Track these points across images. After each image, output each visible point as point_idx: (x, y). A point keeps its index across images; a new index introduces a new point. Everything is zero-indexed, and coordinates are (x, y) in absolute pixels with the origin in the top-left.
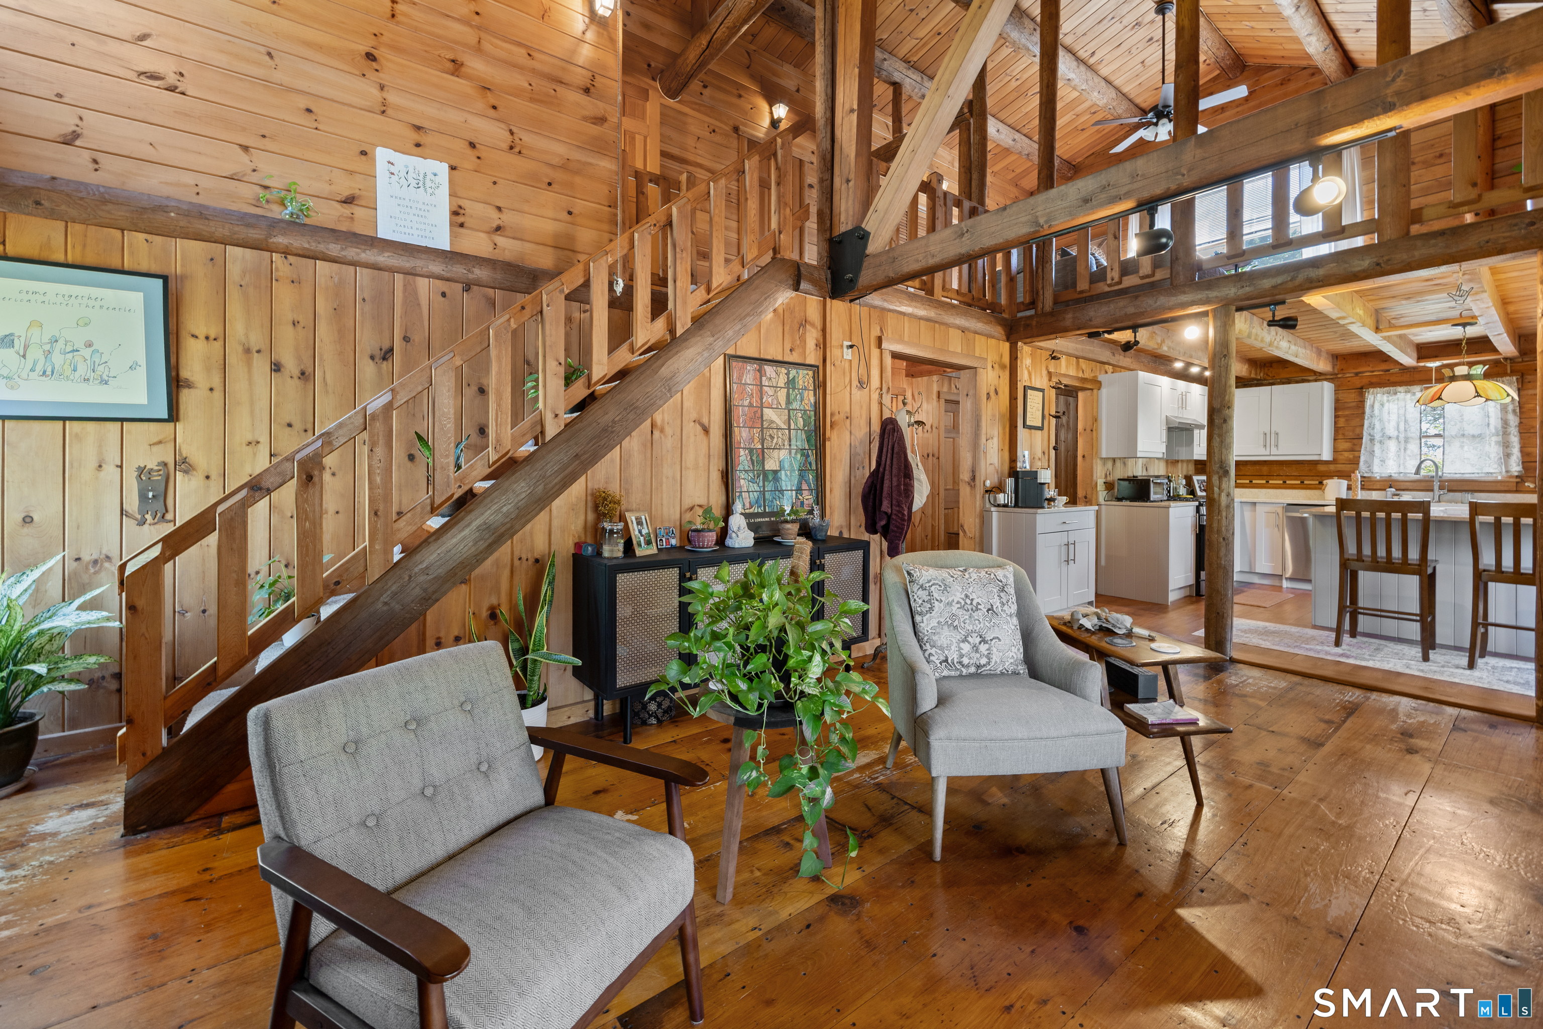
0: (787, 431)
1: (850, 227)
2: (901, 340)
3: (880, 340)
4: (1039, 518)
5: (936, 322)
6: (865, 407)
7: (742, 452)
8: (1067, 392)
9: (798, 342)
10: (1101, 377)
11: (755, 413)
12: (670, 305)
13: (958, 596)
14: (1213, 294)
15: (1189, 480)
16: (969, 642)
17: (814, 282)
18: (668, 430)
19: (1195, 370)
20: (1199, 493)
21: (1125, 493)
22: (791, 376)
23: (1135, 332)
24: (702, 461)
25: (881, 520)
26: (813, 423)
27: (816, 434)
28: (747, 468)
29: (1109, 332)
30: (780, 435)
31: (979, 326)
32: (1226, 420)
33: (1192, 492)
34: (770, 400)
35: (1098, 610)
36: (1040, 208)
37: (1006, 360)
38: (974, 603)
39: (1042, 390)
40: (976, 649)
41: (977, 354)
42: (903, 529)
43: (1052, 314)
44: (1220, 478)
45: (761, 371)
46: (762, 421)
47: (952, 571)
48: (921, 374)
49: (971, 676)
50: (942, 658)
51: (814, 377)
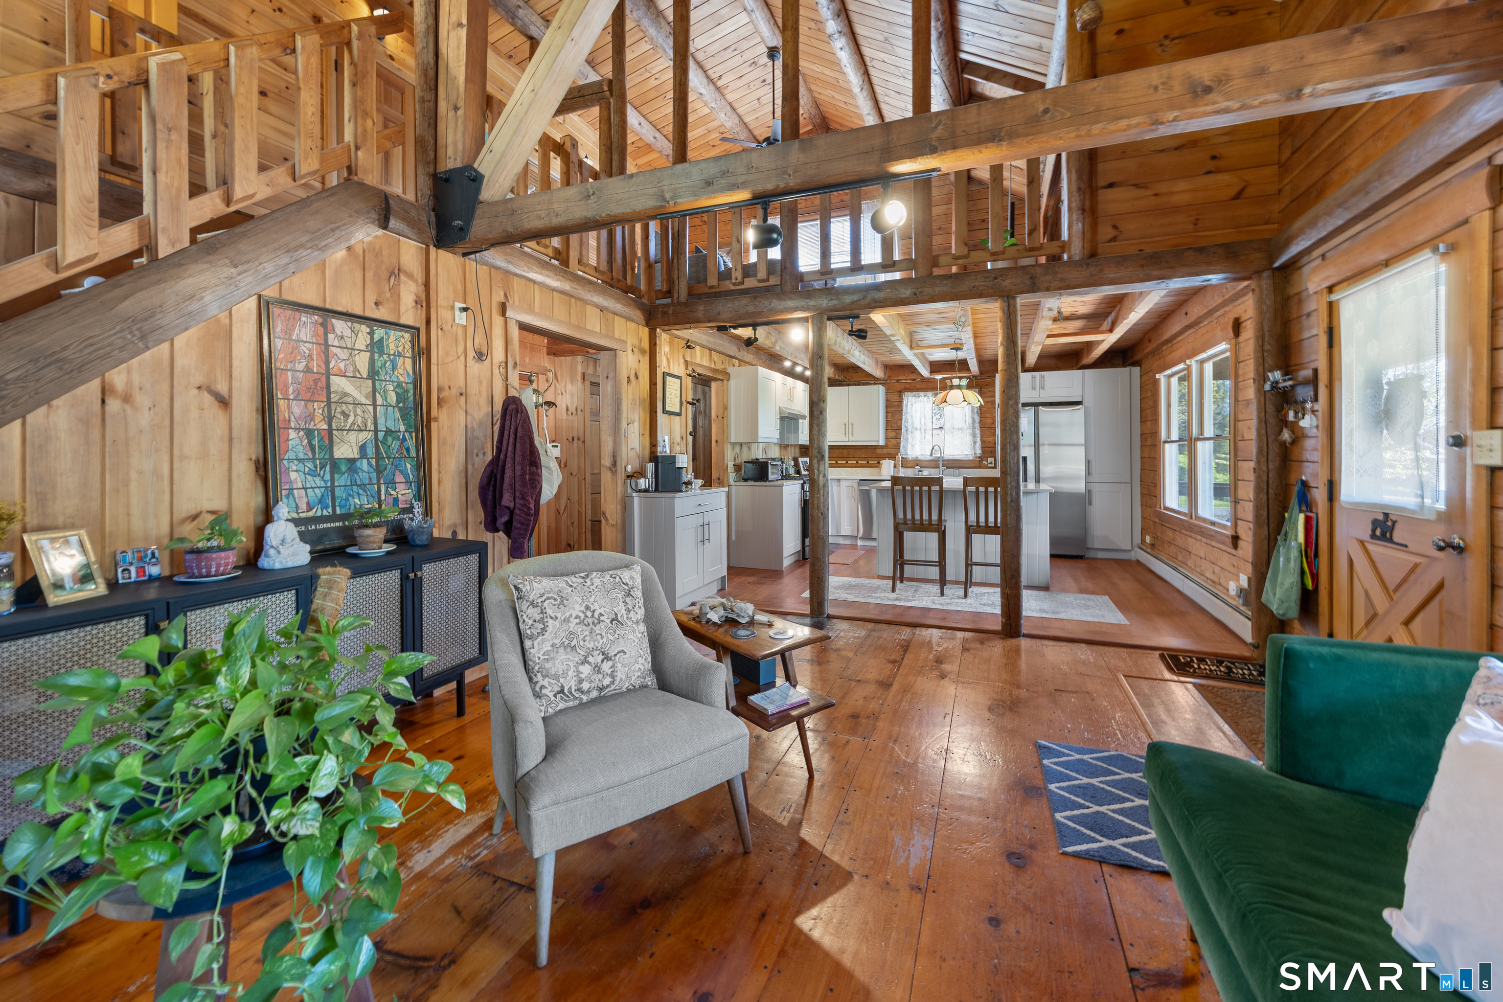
0: (371, 408)
1: (459, 164)
2: (530, 310)
3: (503, 308)
4: (677, 501)
5: (571, 296)
6: (485, 383)
7: (292, 434)
8: (702, 382)
9: (388, 295)
10: (730, 370)
11: (316, 381)
12: (147, 208)
13: (577, 609)
14: (812, 303)
15: (796, 460)
16: (589, 663)
17: (411, 223)
18: (142, 400)
19: (799, 369)
20: (804, 472)
21: (750, 475)
22: (376, 337)
23: (755, 330)
24: (216, 447)
25: (501, 516)
26: (411, 399)
27: (416, 412)
28: (301, 456)
29: (735, 328)
30: (359, 411)
31: (618, 307)
32: (822, 412)
33: (798, 472)
34: (342, 365)
35: (724, 600)
36: (665, 183)
37: (646, 345)
38: (596, 615)
39: (679, 378)
40: (597, 669)
41: (617, 336)
42: (528, 525)
43: (686, 304)
44: (819, 462)
45: (326, 329)
46: (329, 393)
47: (570, 579)
48: (564, 353)
49: (593, 701)
50: (557, 689)
51: (412, 342)
